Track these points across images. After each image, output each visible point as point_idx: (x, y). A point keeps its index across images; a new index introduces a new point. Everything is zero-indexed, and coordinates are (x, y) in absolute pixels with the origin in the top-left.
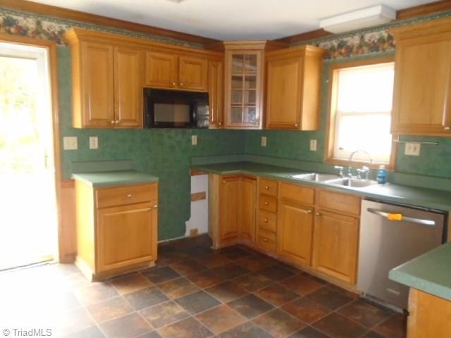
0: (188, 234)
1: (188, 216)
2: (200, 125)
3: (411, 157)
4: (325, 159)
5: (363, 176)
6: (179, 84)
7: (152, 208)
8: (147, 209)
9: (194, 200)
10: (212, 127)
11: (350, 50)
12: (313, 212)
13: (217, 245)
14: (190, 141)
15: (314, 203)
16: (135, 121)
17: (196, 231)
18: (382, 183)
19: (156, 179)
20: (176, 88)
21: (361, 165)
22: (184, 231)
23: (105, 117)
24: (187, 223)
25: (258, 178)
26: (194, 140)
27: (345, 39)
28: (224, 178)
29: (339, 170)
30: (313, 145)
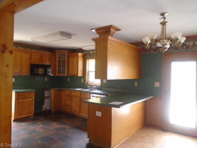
0: (43, 110)
1: (43, 104)
2: (48, 74)
3: (105, 83)
4: (85, 84)
5: (94, 88)
6: (41, 63)
7: (33, 99)
8: (31, 100)
9: (46, 99)
10: (52, 75)
11: (90, 55)
12: (80, 99)
13: (53, 112)
14: (45, 79)
15: (80, 96)
16: (28, 73)
17: (46, 109)
18: (98, 90)
19: (34, 90)
20: (41, 64)
21: (94, 86)
22: (42, 109)
23: (18, 72)
24: (43, 106)
25: (66, 90)
26: (46, 79)
27: (89, 52)
28: (56, 91)
29: (88, 87)
30: (82, 81)
